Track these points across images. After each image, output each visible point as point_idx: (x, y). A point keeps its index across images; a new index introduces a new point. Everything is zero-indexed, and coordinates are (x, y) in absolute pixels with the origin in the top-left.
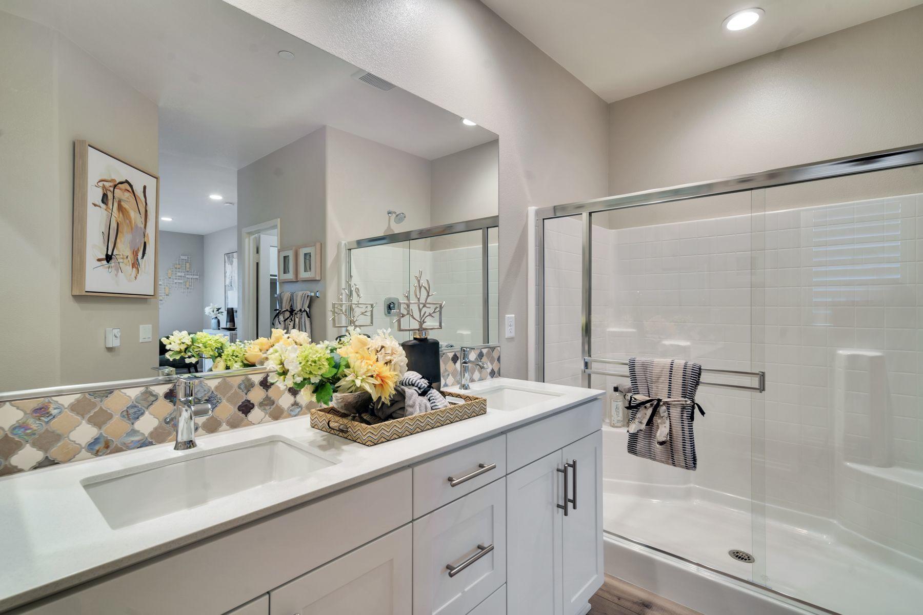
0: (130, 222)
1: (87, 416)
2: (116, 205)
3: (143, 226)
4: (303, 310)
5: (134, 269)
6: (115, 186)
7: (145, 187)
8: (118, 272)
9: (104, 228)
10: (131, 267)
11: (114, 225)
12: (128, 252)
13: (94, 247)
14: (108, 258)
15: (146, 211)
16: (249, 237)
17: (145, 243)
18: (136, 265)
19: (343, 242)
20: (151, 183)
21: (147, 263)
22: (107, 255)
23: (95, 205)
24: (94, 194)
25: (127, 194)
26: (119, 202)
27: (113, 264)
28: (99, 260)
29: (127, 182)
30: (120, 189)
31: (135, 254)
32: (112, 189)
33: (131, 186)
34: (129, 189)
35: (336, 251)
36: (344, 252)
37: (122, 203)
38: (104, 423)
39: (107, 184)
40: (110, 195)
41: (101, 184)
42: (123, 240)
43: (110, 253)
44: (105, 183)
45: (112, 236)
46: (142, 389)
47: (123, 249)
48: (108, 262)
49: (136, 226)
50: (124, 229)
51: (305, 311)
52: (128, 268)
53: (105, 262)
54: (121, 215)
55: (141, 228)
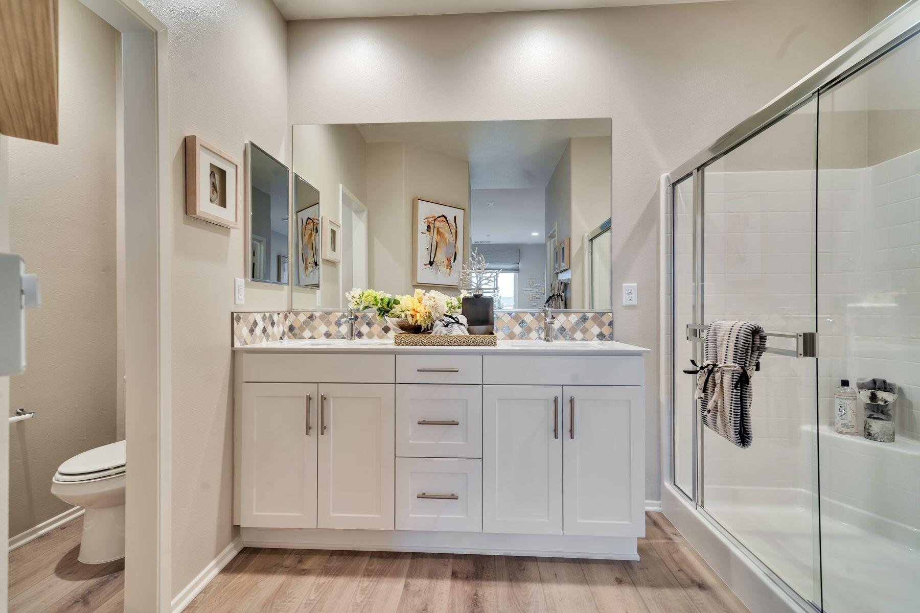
0: (445, 240)
1: (324, 322)
2: (436, 231)
3: (454, 242)
4: (558, 294)
5: (448, 269)
6: (435, 220)
7: (455, 217)
8: (437, 271)
9: (428, 246)
10: (446, 268)
11: (434, 243)
12: (445, 260)
13: (423, 257)
14: (431, 263)
15: (456, 232)
16: (551, 240)
17: (456, 253)
18: (449, 266)
19: (586, 235)
20: (460, 214)
21: (458, 265)
22: (430, 261)
23: (423, 233)
24: (422, 227)
25: (443, 223)
26: (438, 229)
27: (434, 267)
28: (425, 265)
29: (443, 216)
30: (438, 221)
31: (449, 260)
32: (433, 222)
33: (446, 218)
34: (445, 220)
35: (580, 243)
36: (586, 242)
37: (440, 230)
38: (329, 326)
39: (430, 220)
40: (432, 226)
41: (426, 220)
42: (440, 251)
43: (432, 260)
44: (428, 219)
45: (434, 249)
46: (342, 313)
47: (441, 257)
48: (431, 266)
49: (449, 242)
50: (441, 245)
51: (560, 295)
52: (443, 268)
53: (429, 266)
54: (439, 237)
55: (453, 243)
